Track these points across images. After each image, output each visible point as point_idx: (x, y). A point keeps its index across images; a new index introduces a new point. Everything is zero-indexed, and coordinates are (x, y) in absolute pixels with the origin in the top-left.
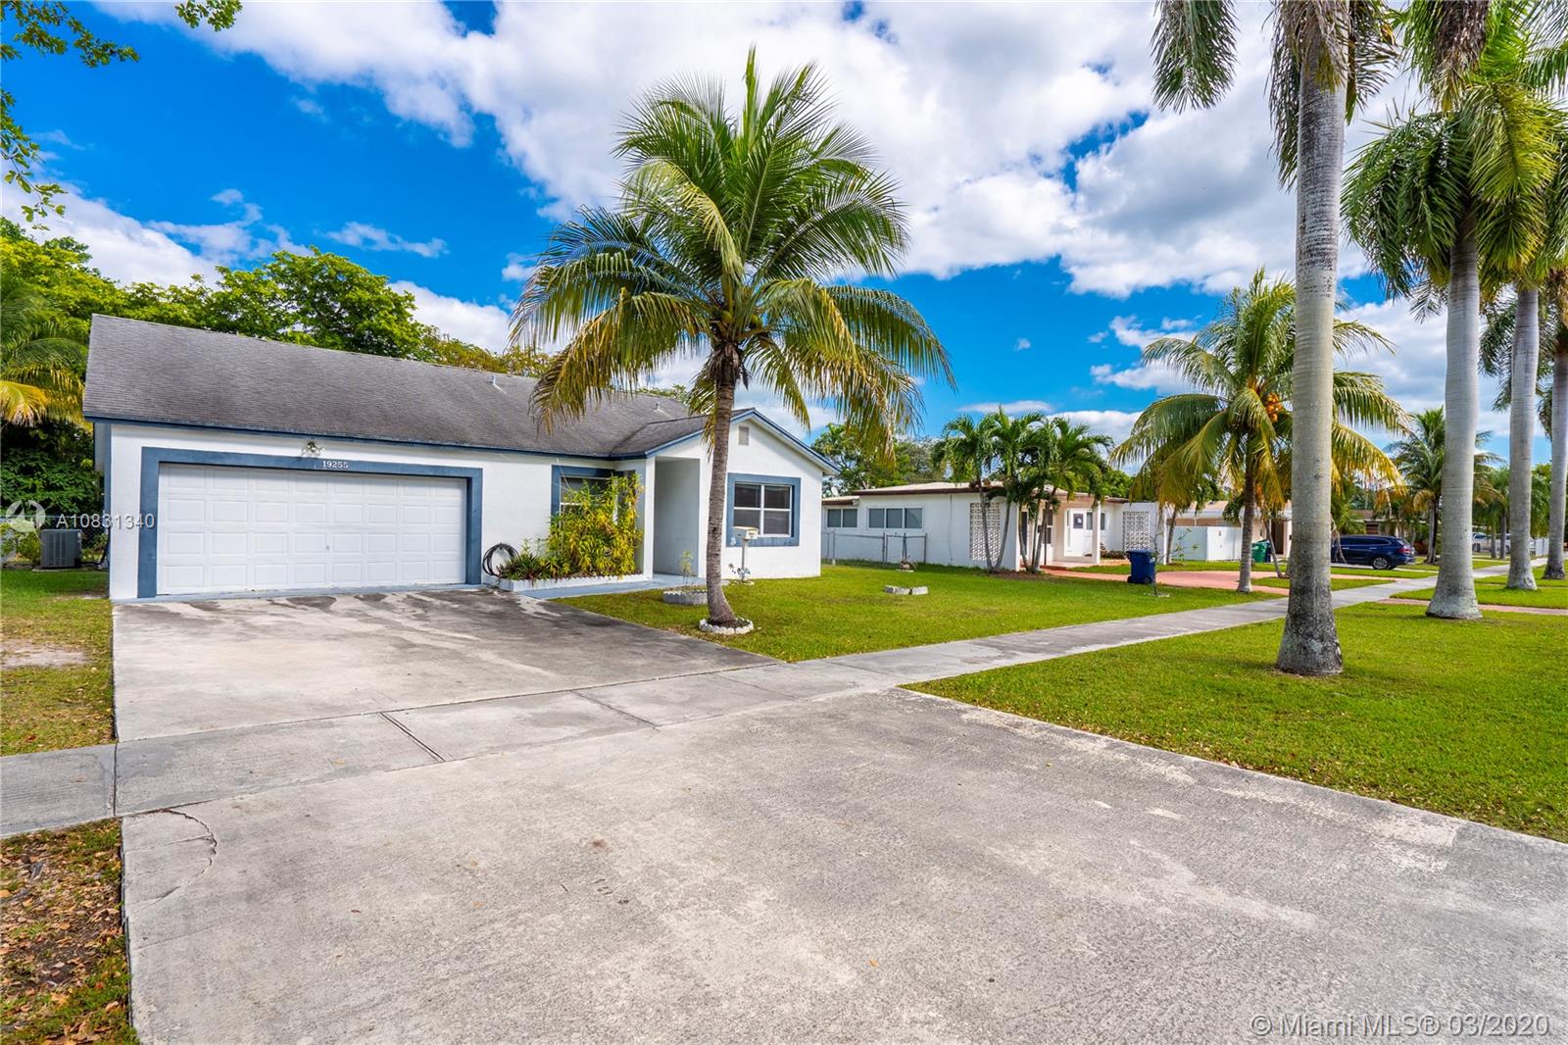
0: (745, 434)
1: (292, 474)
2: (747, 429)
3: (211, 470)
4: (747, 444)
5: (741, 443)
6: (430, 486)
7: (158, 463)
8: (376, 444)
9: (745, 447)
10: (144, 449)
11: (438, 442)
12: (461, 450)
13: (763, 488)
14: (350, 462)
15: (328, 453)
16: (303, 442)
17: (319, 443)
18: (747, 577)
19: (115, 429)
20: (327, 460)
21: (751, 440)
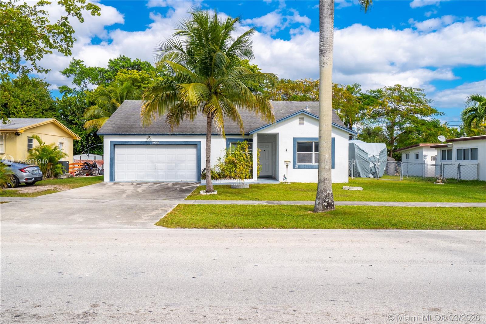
0: (302, 121)
1: (146, 146)
2: (304, 118)
3: (126, 146)
4: (303, 124)
5: (300, 124)
6: (185, 148)
7: (114, 145)
8: (166, 136)
9: (302, 126)
10: (110, 141)
11: (184, 134)
12: (192, 135)
13: (314, 144)
14: (160, 142)
15: (154, 139)
16: (147, 137)
17: (151, 136)
18: (288, 181)
19: (104, 136)
20: (153, 141)
21: (305, 122)
